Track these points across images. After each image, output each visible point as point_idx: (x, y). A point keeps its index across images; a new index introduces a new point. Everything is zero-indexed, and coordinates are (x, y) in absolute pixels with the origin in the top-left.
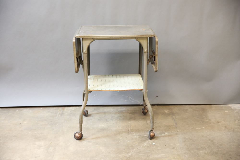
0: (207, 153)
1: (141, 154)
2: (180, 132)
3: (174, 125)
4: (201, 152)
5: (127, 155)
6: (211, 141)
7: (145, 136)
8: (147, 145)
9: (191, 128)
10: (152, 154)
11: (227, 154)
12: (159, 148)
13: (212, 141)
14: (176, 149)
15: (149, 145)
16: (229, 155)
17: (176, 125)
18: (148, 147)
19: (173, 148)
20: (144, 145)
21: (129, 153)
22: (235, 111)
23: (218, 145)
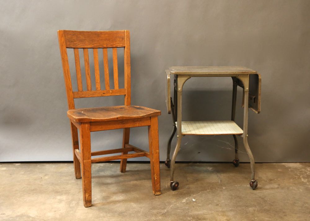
0: (257, 210)
1: (179, 211)
2: (225, 189)
3: (218, 183)
4: (250, 209)
5: (162, 211)
6: (261, 198)
7: (185, 193)
8: (186, 201)
9: (239, 185)
10: (192, 210)
11: (281, 211)
12: (200, 205)
13: (263, 199)
14: (221, 206)
15: (188, 202)
16: (283, 213)
17: (221, 182)
18: (187, 203)
19: (217, 205)
20: (183, 202)
21: (165, 208)
22: (289, 170)
23: (270, 202)
